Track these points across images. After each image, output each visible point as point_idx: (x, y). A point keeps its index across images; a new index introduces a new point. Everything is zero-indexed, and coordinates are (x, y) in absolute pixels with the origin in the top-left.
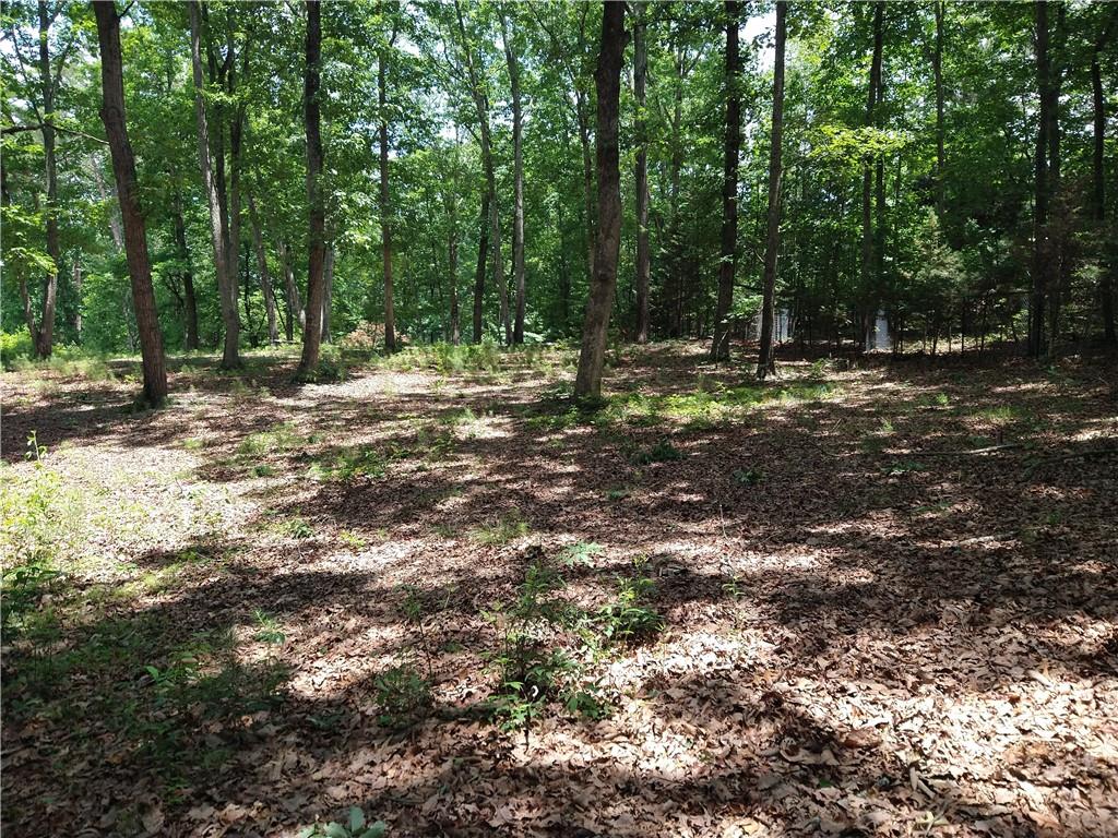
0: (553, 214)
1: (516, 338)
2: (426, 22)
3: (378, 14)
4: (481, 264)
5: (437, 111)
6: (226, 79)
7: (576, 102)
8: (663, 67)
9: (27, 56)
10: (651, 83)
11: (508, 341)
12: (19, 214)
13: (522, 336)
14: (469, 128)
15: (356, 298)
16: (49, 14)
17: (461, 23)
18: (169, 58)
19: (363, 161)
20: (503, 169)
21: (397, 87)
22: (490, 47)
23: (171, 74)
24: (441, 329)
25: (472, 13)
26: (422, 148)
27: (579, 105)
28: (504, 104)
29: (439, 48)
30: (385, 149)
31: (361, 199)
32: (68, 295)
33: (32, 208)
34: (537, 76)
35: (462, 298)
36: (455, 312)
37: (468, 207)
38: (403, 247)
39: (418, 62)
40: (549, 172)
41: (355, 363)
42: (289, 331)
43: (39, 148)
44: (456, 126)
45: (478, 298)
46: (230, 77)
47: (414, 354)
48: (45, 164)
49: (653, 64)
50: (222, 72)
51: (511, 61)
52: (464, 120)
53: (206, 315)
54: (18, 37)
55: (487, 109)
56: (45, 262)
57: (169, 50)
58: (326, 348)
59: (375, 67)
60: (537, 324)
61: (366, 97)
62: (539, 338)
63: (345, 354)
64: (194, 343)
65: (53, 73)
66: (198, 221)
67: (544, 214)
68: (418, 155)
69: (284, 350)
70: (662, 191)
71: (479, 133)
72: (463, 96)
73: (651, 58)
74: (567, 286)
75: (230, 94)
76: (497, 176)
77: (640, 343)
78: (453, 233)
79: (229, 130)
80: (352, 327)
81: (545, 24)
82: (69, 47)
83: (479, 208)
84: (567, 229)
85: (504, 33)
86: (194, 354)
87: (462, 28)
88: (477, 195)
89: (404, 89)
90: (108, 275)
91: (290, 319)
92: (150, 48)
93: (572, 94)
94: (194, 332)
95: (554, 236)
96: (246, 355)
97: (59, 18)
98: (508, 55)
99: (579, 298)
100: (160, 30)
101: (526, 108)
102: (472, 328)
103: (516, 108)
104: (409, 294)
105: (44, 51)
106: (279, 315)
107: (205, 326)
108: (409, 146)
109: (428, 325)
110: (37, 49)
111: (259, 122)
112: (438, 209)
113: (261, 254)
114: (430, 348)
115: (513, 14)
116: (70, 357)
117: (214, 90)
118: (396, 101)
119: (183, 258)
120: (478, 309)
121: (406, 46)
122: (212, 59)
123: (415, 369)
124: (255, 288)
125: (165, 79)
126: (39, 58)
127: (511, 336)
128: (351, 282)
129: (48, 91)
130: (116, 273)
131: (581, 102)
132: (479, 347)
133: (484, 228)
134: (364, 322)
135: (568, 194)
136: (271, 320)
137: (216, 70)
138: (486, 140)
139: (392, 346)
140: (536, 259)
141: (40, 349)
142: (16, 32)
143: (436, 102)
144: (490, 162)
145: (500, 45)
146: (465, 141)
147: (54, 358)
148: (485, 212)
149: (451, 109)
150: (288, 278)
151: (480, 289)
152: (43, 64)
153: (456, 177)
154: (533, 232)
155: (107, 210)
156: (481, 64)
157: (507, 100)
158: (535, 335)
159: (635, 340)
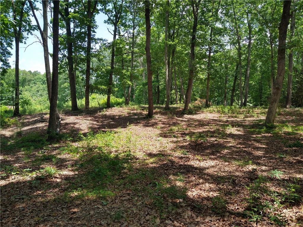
0: (258, 69)
1: (244, 104)
2: (224, 18)
3: (212, 17)
4: (235, 83)
5: (225, 41)
6: (172, 38)
7: (269, 35)
8: (300, 23)
9: (130, 36)
10: (296, 28)
11: (241, 105)
12: (125, 72)
13: (246, 104)
14: (234, 45)
15: (198, 92)
16: (135, 26)
17: (235, 17)
18: (159, 34)
19: (205, 56)
20: (244, 56)
21: (215, 36)
22: (243, 23)
23: (159, 38)
24: (221, 101)
25: (239, 14)
26: (220, 52)
27: (270, 37)
28: (246, 38)
29: (227, 24)
30: (210, 53)
31: (203, 66)
32: (133, 90)
33: (128, 71)
34: (257, 30)
35: (228, 93)
36: (225, 97)
37: (232, 68)
38: (213, 79)
39: (222, 29)
40: (259, 57)
41: (197, 110)
42: (180, 100)
43: (130, 57)
44: (231, 45)
45: (233, 93)
46: (173, 38)
47: (213, 108)
48: (132, 60)
49: (297, 23)
50: (171, 37)
51: (249, 26)
52: (233, 43)
53: (161, 96)
54: (128, 32)
55: (240, 40)
56: (129, 83)
57: (159, 32)
58: (190, 105)
59: (210, 32)
60: (251, 101)
61: (206, 39)
62: (251, 105)
63: (195, 107)
64: (158, 103)
65: (135, 40)
66: (162, 73)
67: (256, 69)
68: (219, 54)
69: (179, 105)
70: (297, 61)
71: (237, 47)
72: (233, 37)
73: (296, 20)
74: (262, 90)
75: (173, 42)
76: (241, 58)
77: (287, 108)
78: (227, 74)
79: (171, 50)
80: (196, 100)
81: (261, 14)
82: (138, 34)
83: (235, 68)
84: (263, 73)
85: (248, 18)
86: (158, 105)
87: (235, 18)
88: (235, 64)
89: (217, 36)
90: (141, 86)
91: (181, 97)
92: (155, 32)
93: (267, 34)
94: (158, 100)
95: (258, 75)
96: (170, 106)
97: (137, 27)
98: (249, 24)
99: (265, 93)
100: (157, 27)
101: (252, 38)
102: (230, 101)
103: (250, 39)
104: (212, 92)
105: (133, 35)
106: (178, 96)
107: (161, 98)
108: (216, 52)
109: (217, 100)
110: (132, 35)
111: (179, 48)
112: (223, 68)
113: (175, 81)
114: (218, 106)
115: (251, 13)
116: (132, 105)
117: (169, 41)
118: (214, 40)
119: (158, 82)
120: (232, 96)
121: (218, 25)
122: (169, 34)
123: (213, 112)
124: (173, 89)
125: (157, 39)
126: (132, 36)
127: (243, 104)
128: (197, 87)
129: (133, 44)
130: (143, 86)
131: (271, 35)
132: (233, 107)
133: (236, 73)
134: (199, 99)
135: (264, 63)
136: (176, 97)
137: (170, 37)
138: (239, 49)
139: (207, 106)
140: (252, 82)
141: (127, 103)
142: (128, 31)
143: (225, 39)
144: (240, 55)
145: (246, 22)
146: (233, 49)
147: (129, 105)
148: (237, 69)
149: (229, 41)
150: (182, 87)
151: (233, 90)
152: (133, 38)
153: (229, 59)
154: (252, 74)
155: (143, 71)
156: (239, 27)
157: (247, 37)
158: (250, 104)
159: (286, 107)
